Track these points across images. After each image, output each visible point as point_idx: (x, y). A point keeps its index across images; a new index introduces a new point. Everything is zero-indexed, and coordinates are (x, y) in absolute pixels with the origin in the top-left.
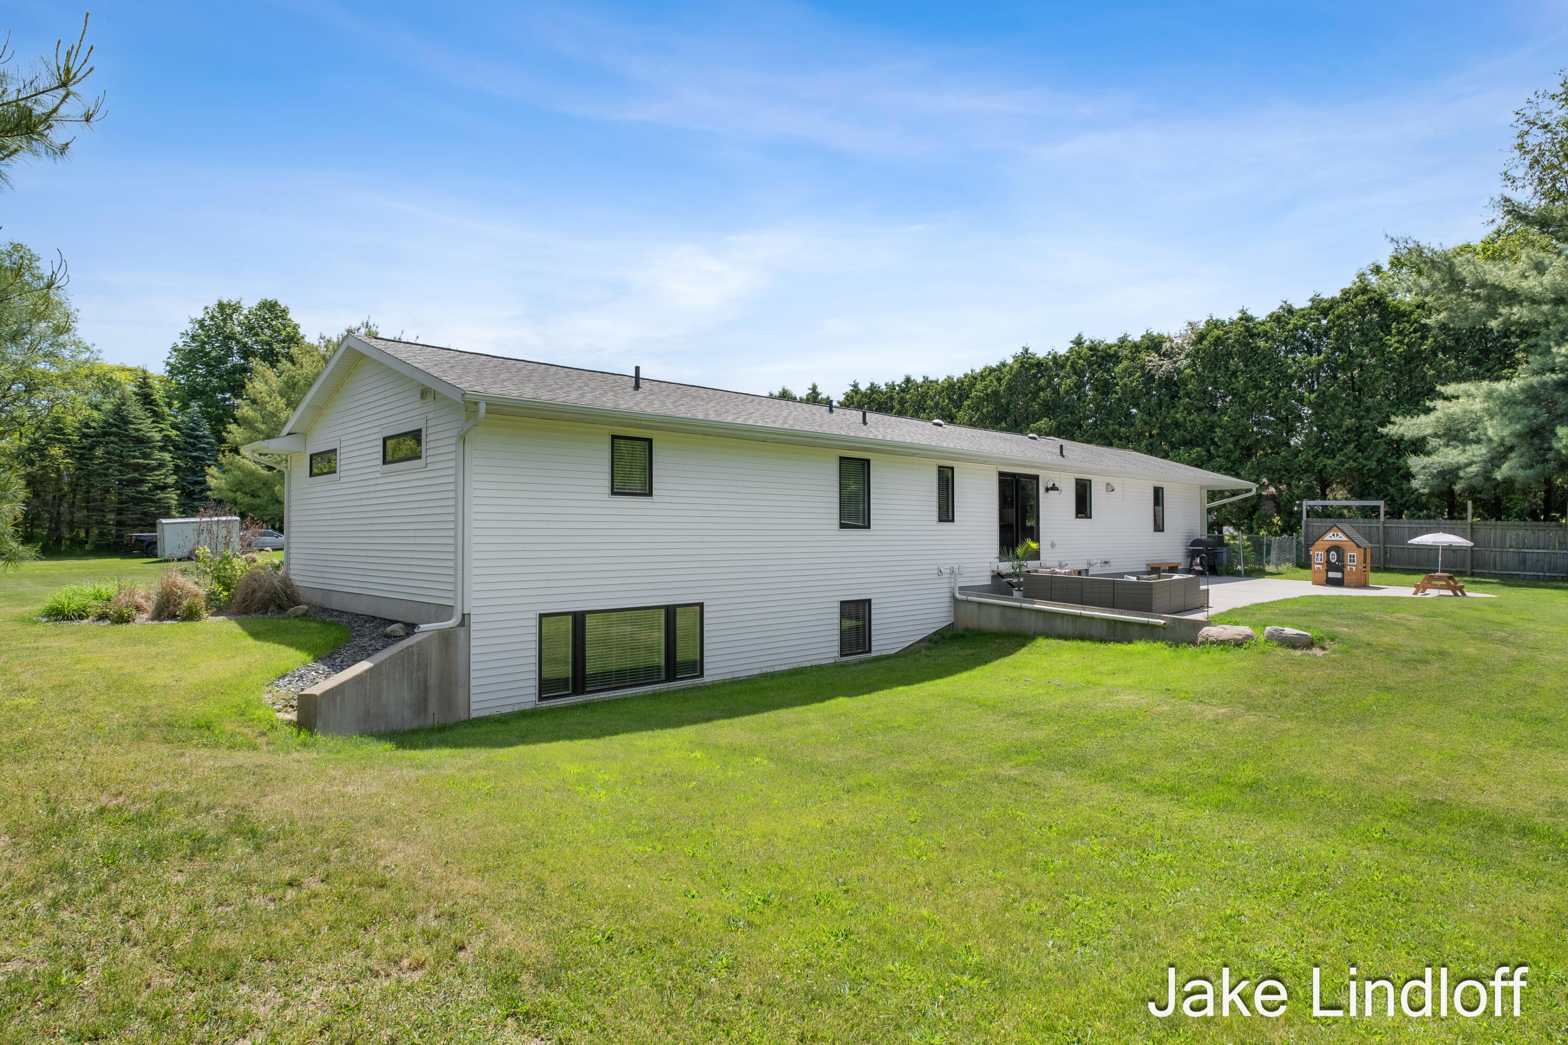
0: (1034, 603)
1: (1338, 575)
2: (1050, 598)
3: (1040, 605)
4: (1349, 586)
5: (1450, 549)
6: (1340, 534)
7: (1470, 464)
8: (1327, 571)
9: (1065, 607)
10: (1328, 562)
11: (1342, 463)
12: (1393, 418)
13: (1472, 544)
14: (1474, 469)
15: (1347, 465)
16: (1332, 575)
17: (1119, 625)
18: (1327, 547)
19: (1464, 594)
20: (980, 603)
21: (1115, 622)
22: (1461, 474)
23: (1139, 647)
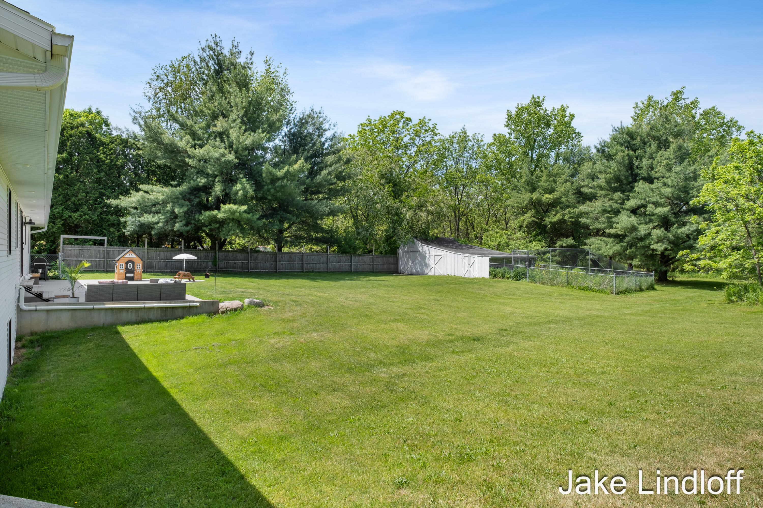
0: (104, 304)
1: (132, 275)
2: (112, 299)
3: (109, 305)
4: (137, 280)
5: (188, 261)
6: (133, 254)
7: (158, 223)
8: (126, 273)
9: (130, 304)
10: (127, 268)
11: (81, 216)
12: (120, 197)
13: (196, 258)
14: (160, 225)
15: (84, 217)
16: (128, 275)
17: (169, 310)
18: (126, 261)
19: (194, 281)
20: (48, 311)
21: (166, 308)
22: (156, 227)
23: (191, 319)
